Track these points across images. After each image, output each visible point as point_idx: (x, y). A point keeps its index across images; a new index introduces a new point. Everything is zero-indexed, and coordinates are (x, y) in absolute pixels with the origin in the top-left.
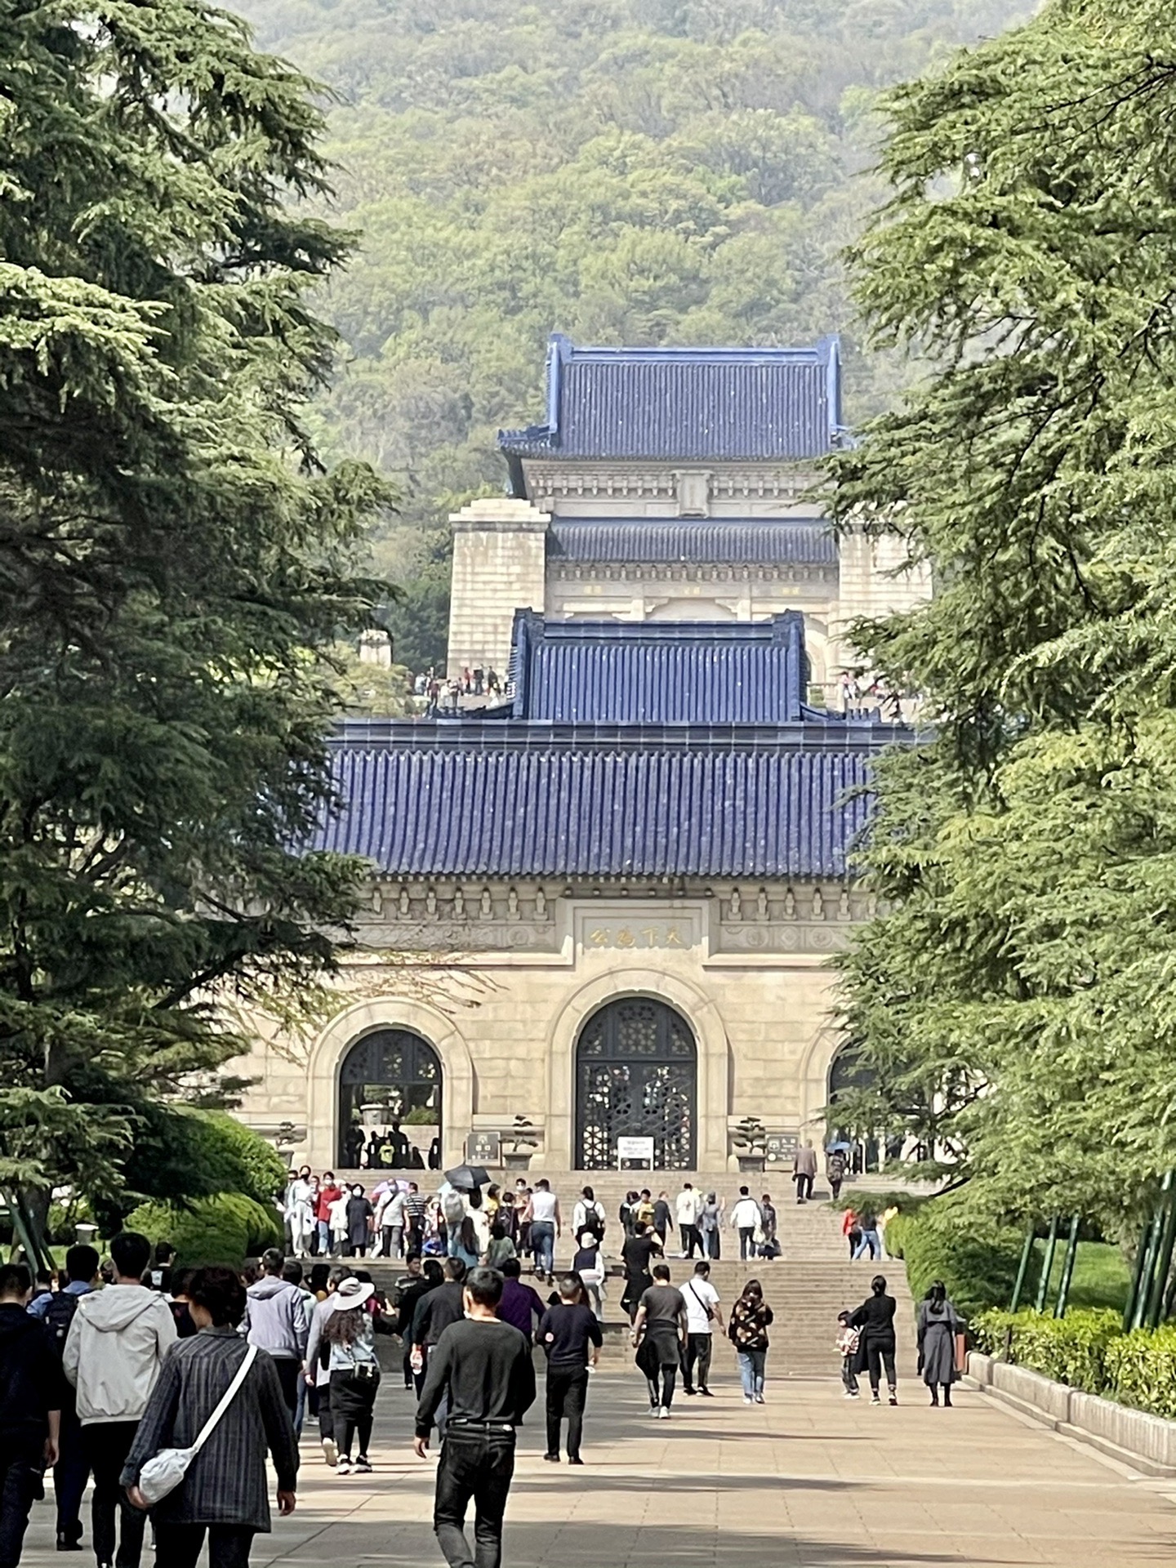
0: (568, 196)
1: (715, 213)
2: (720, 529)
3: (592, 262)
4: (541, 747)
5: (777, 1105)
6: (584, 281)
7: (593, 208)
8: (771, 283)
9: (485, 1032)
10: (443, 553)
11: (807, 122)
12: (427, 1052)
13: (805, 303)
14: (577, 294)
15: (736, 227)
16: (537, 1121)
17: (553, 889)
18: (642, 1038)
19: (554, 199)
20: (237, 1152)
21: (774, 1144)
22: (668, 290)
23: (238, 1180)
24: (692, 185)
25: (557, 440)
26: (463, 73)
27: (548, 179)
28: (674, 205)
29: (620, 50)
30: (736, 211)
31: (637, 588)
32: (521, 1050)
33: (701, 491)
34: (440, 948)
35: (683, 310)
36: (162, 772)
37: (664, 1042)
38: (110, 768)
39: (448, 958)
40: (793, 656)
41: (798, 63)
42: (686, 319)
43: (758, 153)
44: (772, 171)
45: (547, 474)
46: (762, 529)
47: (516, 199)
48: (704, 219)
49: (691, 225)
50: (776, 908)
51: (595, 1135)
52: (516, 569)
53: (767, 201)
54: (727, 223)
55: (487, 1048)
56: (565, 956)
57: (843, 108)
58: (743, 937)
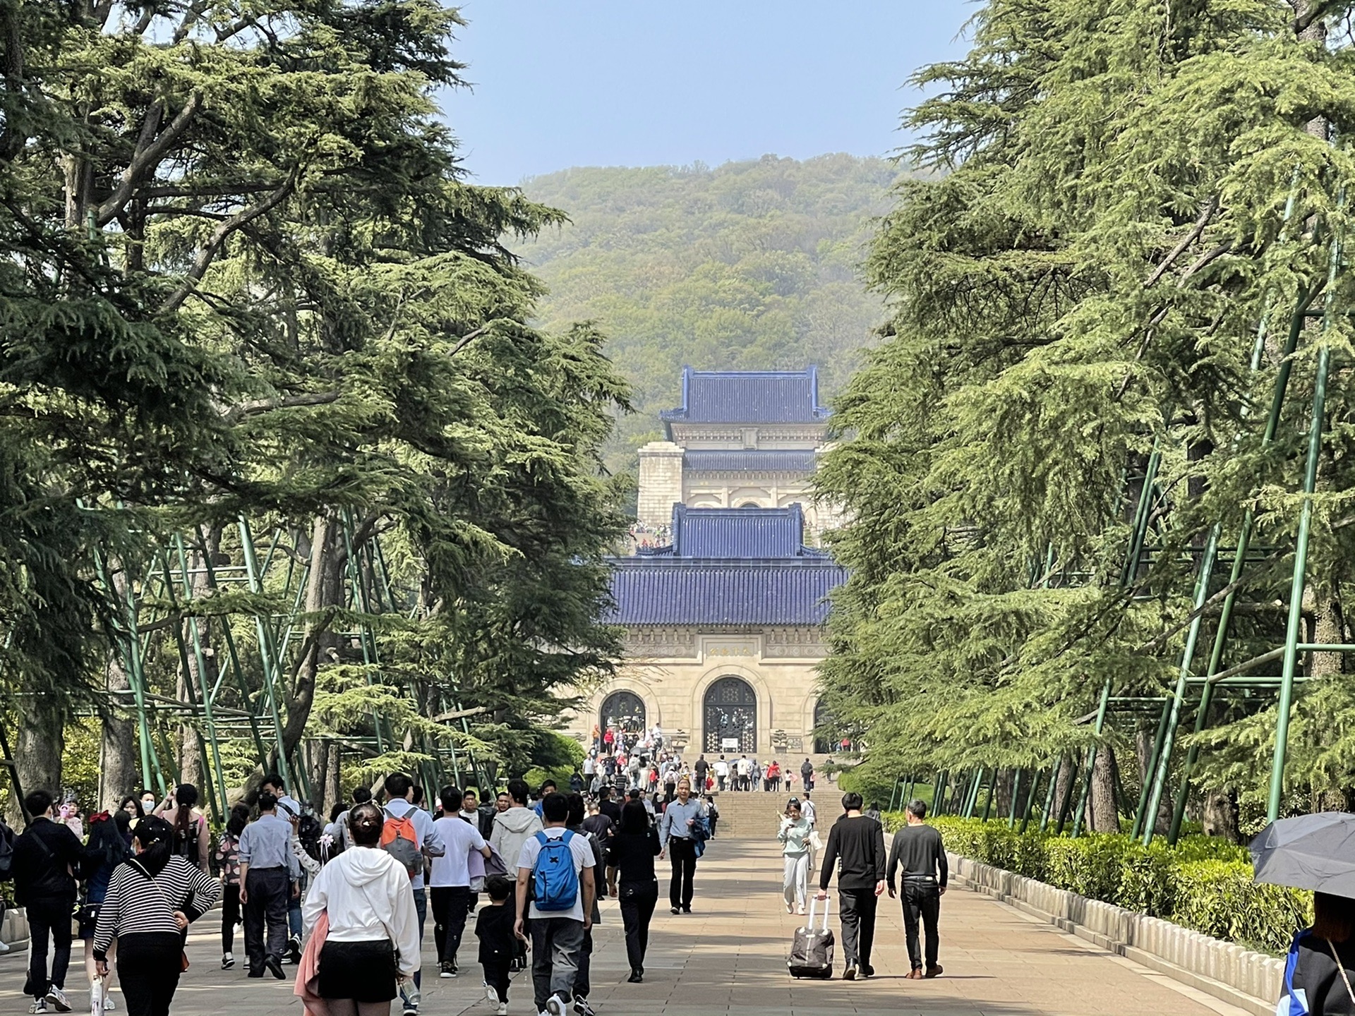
0: (690, 293)
1: (758, 300)
2: (762, 455)
3: (701, 324)
4: (687, 568)
5: (791, 724)
6: (698, 333)
7: (701, 298)
8: (785, 334)
9: (664, 693)
10: (635, 465)
11: (801, 256)
12: (638, 701)
13: (801, 343)
14: (694, 339)
15: (769, 307)
16: (687, 731)
17: (693, 630)
18: (731, 695)
19: (683, 294)
20: (566, 747)
21: (790, 741)
22: (737, 337)
23: (568, 758)
24: (747, 287)
25: (687, 414)
26: (639, 232)
27: (681, 285)
28: (739, 296)
29: (713, 221)
30: (768, 299)
31: (725, 483)
32: (680, 701)
33: (754, 437)
34: (644, 656)
35: (745, 346)
36: (564, 610)
37: (742, 698)
38: (545, 609)
39: (648, 661)
40: (797, 523)
41: (797, 228)
42: (745, 351)
43: (778, 271)
44: (784, 280)
45: (683, 430)
46: (782, 455)
47: (665, 295)
48: (754, 303)
49: (747, 306)
50: (791, 638)
51: (712, 737)
52: (669, 474)
53: (783, 295)
54: (764, 305)
55: (665, 700)
56: (699, 659)
57: (818, 250)
58: (777, 650)
